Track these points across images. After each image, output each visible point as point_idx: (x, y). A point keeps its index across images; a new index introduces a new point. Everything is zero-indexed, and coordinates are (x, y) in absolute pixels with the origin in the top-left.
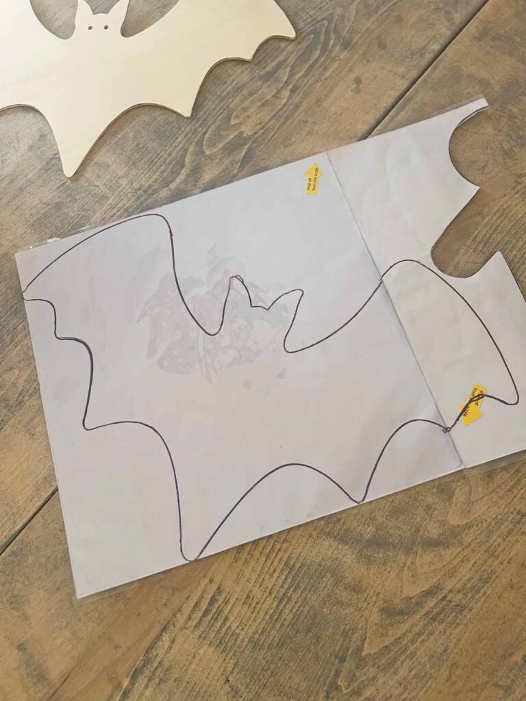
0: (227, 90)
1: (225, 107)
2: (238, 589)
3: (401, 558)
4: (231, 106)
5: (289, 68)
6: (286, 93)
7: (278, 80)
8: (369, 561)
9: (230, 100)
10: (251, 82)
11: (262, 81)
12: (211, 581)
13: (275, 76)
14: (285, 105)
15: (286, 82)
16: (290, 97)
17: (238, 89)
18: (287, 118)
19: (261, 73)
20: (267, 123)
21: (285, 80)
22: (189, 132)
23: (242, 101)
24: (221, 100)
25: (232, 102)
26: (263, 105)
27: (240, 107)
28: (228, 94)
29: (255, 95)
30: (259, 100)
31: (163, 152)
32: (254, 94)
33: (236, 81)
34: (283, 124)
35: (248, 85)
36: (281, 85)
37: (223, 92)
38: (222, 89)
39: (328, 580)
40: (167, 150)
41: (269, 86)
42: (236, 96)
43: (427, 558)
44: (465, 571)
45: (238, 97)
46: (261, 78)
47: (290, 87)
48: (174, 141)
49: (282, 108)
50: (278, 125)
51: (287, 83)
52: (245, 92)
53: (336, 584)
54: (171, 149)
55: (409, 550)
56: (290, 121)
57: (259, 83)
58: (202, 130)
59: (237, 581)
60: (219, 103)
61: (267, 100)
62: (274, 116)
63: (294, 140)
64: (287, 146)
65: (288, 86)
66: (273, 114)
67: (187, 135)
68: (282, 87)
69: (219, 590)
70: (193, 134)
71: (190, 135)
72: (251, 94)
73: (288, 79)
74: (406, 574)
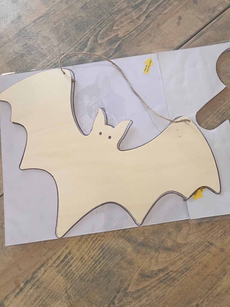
0: (114, 10)
1: (112, 19)
2: (78, 253)
3: (153, 253)
4: (115, 19)
5: (148, 4)
6: (143, 18)
7: (141, 10)
8: (138, 252)
9: (115, 16)
10: (127, 8)
11: (133, 9)
12: (67, 248)
13: (140, 7)
14: (142, 24)
15: (144, 11)
16: (145, 20)
17: (120, 11)
18: (141, 31)
19: (133, 4)
20: (132, 31)
21: (144, 10)
22: (92, 29)
23: (121, 18)
24: (111, 15)
25: (116, 17)
26: (131, 22)
27: (119, 21)
28: (115, 12)
29: (128, 16)
30: (129, 19)
31: (77, 37)
32: (128, 15)
33: (120, 6)
34: (139, 34)
35: (125, 10)
36: (142, 13)
37: (112, 10)
38: (112, 9)
39: (119, 257)
40: (80, 37)
41: (136, 12)
42: (118, 14)
43: (164, 255)
44: (180, 263)
45: (119, 15)
46: (132, 7)
47: (146, 15)
48: (84, 32)
49: (139, 26)
50: (136, 34)
51: (145, 12)
52: (123, 13)
53: (121, 260)
54: (82, 36)
55: (157, 250)
56: (143, 33)
57: (131, 9)
58: (99, 29)
59: (78, 250)
60: (109, 16)
61: (134, 19)
62: (135, 29)
63: (142, 44)
64: (139, 46)
65: (145, 14)
66: (135, 28)
67: (91, 30)
68: (142, 14)
69: (70, 253)
70: (94, 30)
71: (92, 30)
72: (126, 15)
73: (145, 10)
74: (153, 260)
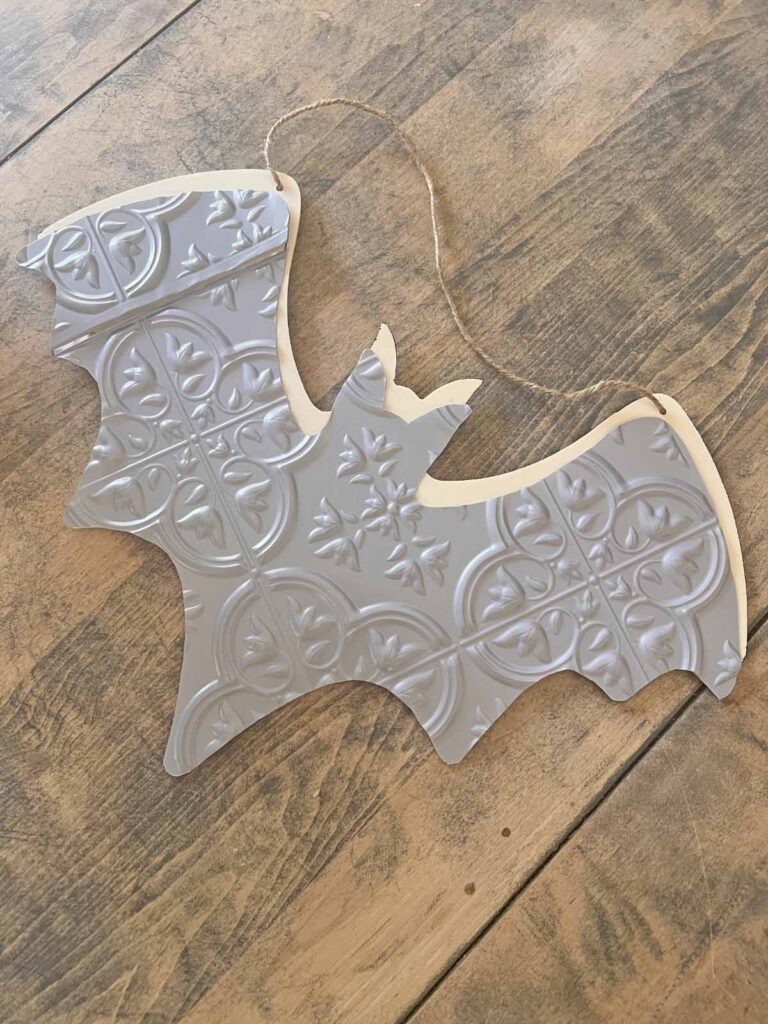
0: (635, 333)
1: (630, 369)
4: (642, 369)
5: (752, 308)
6: (745, 360)
7: (732, 328)
9: (641, 356)
10: (681, 323)
11: (702, 325)
13: (726, 317)
14: (742, 386)
15: (746, 335)
16: (752, 371)
17: (655, 335)
18: (746, 415)
19: (701, 306)
20: (711, 417)
21: (744, 330)
22: (561, 413)
23: (663, 363)
24: (624, 354)
25: (643, 361)
26: (701, 378)
27: (658, 375)
28: (637, 341)
29: (688, 353)
30: (694, 366)
31: (510, 449)
32: (686, 350)
33: (652, 316)
34: (737, 428)
35: (675, 329)
36: (737, 340)
37: (627, 334)
38: (627, 328)
40: (517, 445)
41: (715, 338)
42: (652, 349)
45: (654, 353)
46: (699, 318)
47: (753, 349)
48: (533, 428)
49: (735, 393)
50: (728, 428)
51: (748, 338)
52: (668, 343)
54: (525, 445)
56: (751, 422)
57: (696, 328)
58: (586, 412)
60: (619, 357)
61: (710, 369)
62: (722, 405)
63: (756, 465)
64: (744, 476)
65: (749, 344)
66: (719, 401)
67: (556, 419)
68: (738, 346)
70: (568, 418)
71: (562, 418)
72: (680, 350)
73: (749, 330)
